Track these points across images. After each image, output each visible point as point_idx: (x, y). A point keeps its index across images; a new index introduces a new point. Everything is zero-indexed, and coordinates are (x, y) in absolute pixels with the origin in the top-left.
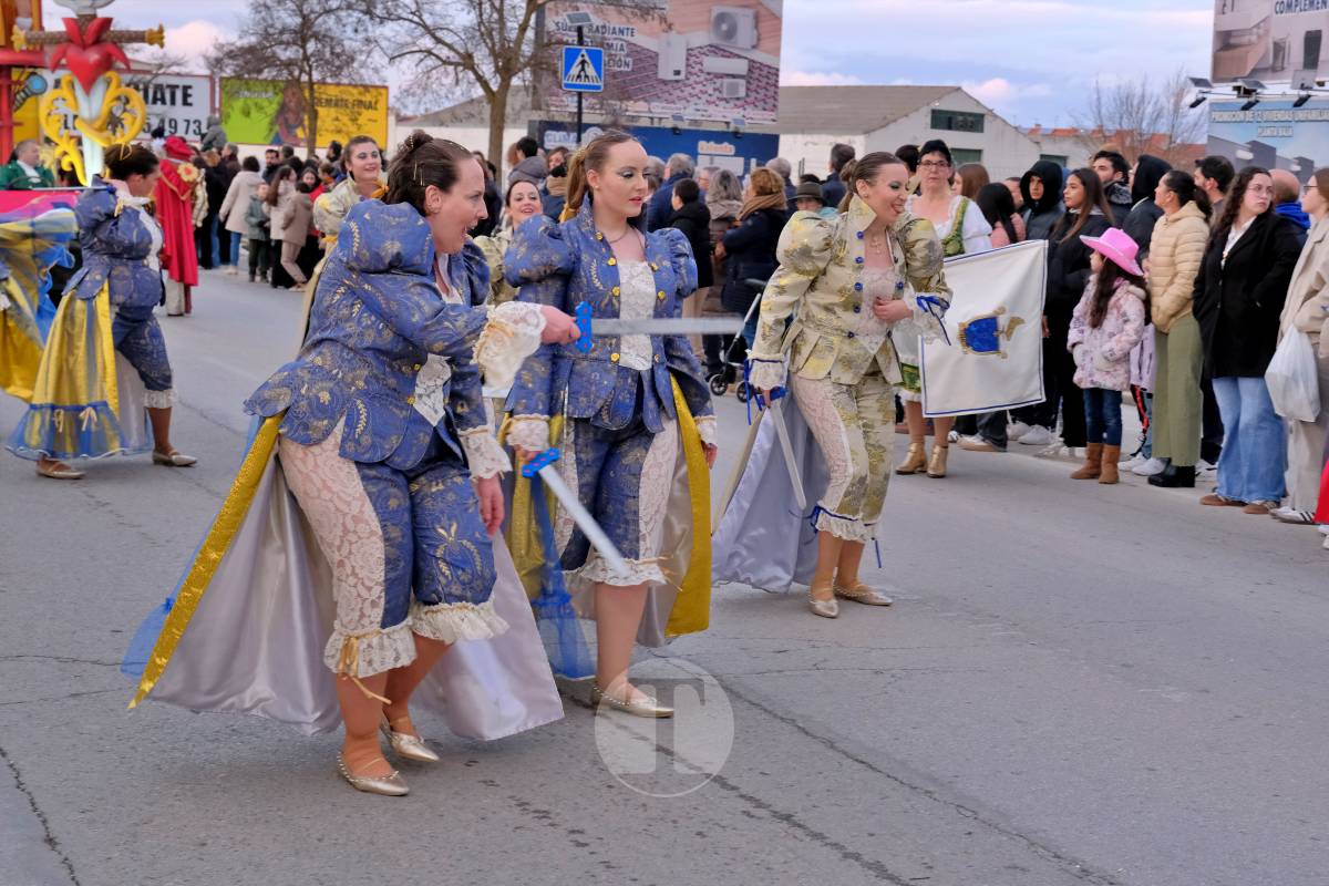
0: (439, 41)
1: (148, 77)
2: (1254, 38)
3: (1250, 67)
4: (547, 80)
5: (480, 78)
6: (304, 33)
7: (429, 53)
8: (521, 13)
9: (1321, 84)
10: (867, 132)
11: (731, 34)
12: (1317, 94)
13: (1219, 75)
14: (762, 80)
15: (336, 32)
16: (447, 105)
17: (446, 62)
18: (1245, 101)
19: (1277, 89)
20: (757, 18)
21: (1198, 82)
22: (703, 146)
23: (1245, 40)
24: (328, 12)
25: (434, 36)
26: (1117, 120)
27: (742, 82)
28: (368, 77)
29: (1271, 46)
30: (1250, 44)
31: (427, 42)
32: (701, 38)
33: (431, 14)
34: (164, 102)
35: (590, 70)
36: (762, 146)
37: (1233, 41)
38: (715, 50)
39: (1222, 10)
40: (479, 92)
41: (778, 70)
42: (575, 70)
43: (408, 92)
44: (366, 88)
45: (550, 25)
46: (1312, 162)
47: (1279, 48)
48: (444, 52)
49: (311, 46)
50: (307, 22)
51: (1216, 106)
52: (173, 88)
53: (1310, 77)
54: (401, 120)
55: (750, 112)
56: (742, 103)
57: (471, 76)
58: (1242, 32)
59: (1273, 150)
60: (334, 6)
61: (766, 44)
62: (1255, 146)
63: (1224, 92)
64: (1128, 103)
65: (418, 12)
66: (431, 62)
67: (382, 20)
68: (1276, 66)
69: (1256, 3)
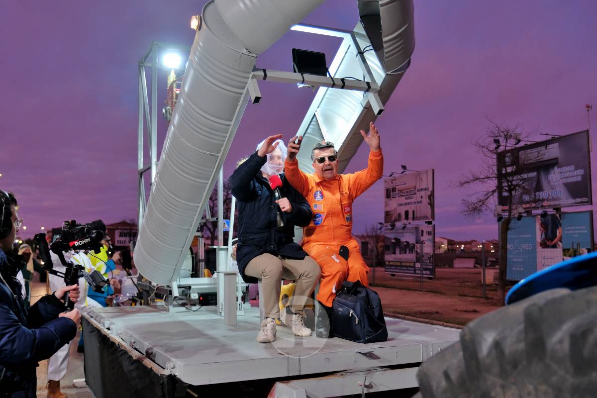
2: (393, 213)
3: (393, 220)
9: (410, 223)
12: (409, 226)
18: (391, 228)
19: (399, 225)
21: (380, 224)
23: (392, 213)
26: (371, 233)
29: (397, 215)
30: (393, 214)
37: (389, 213)
39: (385, 206)
46: (408, 242)
47: (399, 215)
53: (406, 222)
58: (390, 211)
59: (400, 240)
62: (395, 239)
68: (399, 219)
69: (393, 204)
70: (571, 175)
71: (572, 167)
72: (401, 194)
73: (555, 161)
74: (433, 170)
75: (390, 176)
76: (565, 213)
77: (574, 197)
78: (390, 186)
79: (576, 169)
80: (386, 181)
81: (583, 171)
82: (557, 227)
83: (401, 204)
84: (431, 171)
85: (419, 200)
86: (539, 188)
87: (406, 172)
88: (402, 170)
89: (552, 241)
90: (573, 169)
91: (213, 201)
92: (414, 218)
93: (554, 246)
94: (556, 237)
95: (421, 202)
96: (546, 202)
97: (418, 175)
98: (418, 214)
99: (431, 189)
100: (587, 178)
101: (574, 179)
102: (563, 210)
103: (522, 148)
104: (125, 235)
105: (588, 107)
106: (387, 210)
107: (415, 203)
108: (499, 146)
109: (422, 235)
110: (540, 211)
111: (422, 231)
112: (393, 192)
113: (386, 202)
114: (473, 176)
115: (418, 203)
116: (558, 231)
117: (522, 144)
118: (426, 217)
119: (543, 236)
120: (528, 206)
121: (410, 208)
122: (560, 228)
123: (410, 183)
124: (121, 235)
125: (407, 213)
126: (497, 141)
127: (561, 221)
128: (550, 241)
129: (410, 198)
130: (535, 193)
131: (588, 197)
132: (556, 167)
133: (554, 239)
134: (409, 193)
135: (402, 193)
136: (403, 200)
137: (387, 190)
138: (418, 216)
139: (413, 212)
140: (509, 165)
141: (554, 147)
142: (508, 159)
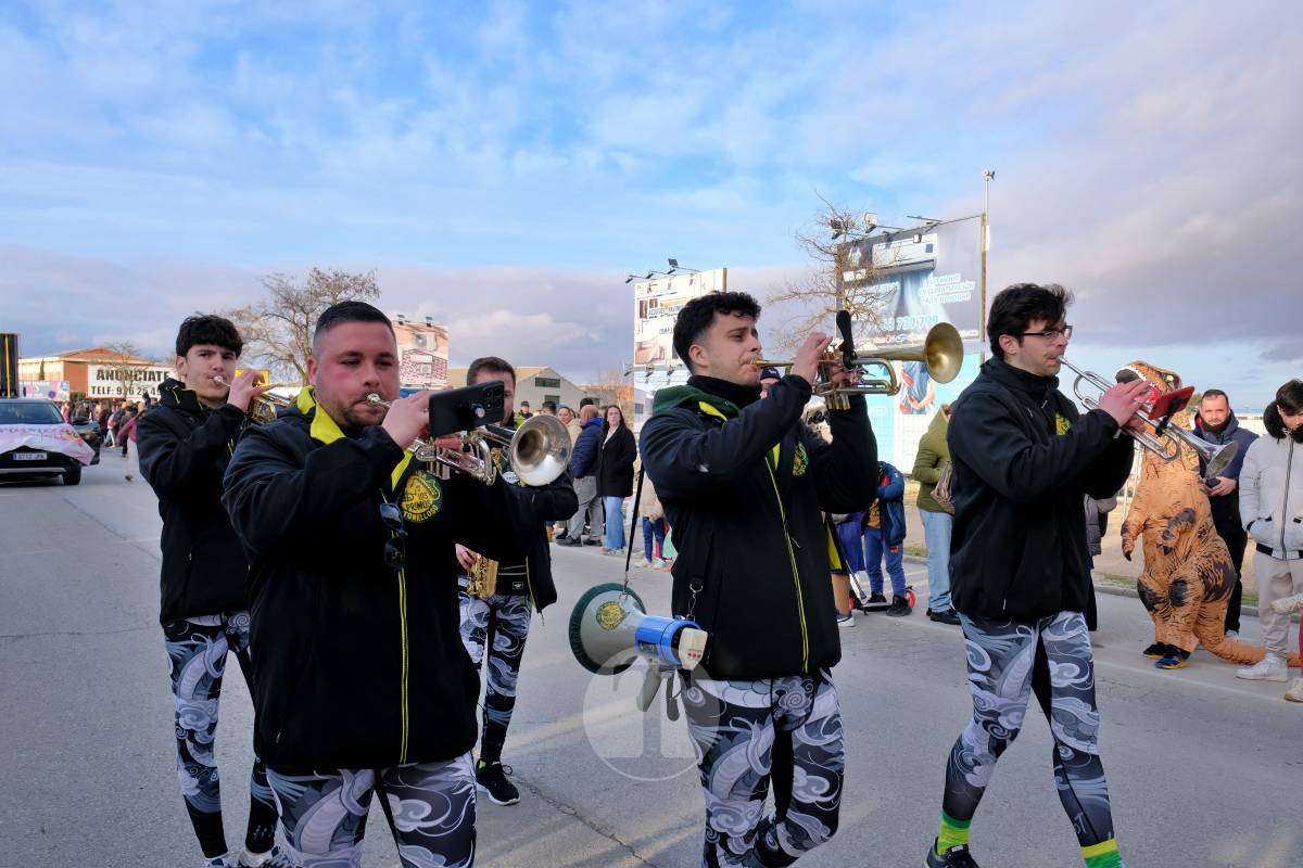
0: (276, 349)
1: (143, 368)
2: (651, 345)
3: (650, 358)
5: (298, 366)
7: (272, 355)
11: (424, 344)
14: (439, 366)
17: (281, 359)
18: (646, 373)
20: (436, 338)
23: (647, 345)
25: (274, 347)
27: (430, 366)
29: (658, 348)
30: (649, 347)
32: (410, 346)
33: (274, 336)
34: (154, 379)
37: (643, 346)
38: (416, 351)
47: (662, 350)
48: (280, 354)
52: (159, 373)
55: (434, 380)
56: (428, 375)
57: (293, 365)
58: (646, 342)
61: (441, 348)
66: (273, 358)
69: (652, 329)
70: (953, 288)
71: (957, 277)
72: (667, 311)
73: (929, 265)
74: (724, 270)
75: (649, 277)
78: (647, 297)
79: (963, 279)
80: (638, 287)
81: (973, 283)
82: (928, 379)
83: (666, 331)
84: (720, 272)
86: (901, 310)
87: (677, 272)
88: (670, 268)
89: (919, 402)
90: (959, 279)
91: (307, 314)
93: (921, 411)
94: (925, 395)
96: (912, 334)
100: (979, 297)
101: (961, 298)
103: (877, 240)
104: (110, 376)
105: (989, 174)
106: (638, 340)
112: (651, 307)
113: (637, 325)
114: (790, 289)
116: (929, 385)
117: (876, 233)
119: (905, 394)
120: (882, 340)
122: (933, 381)
123: (683, 293)
124: (100, 375)
126: (835, 224)
128: (916, 402)
130: (895, 318)
132: (932, 274)
133: (922, 399)
135: (667, 309)
137: (641, 303)
140: (855, 269)
141: (931, 238)
142: (856, 256)
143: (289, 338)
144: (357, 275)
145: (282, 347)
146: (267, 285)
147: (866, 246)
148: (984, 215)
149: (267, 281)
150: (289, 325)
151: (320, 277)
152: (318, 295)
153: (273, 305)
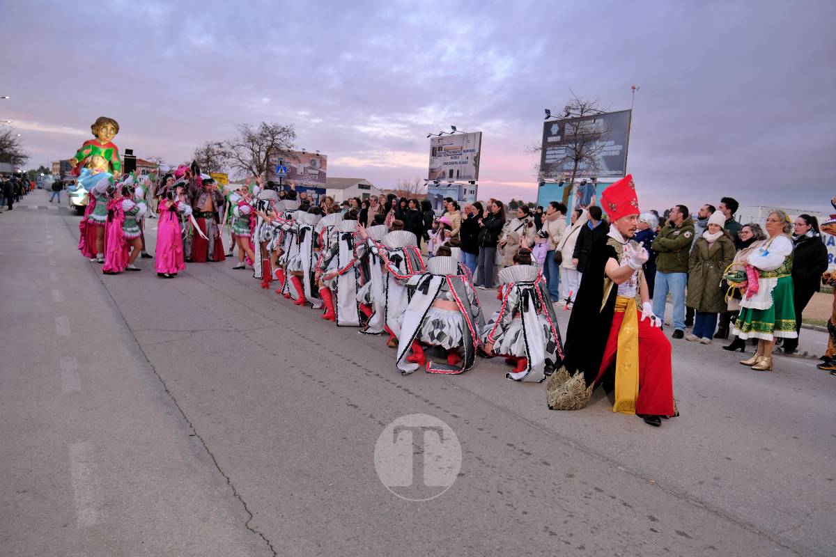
0: (243, 163)
2: (438, 170)
3: (437, 176)
4: (270, 173)
5: (254, 173)
6: (208, 160)
7: (241, 166)
8: (264, 157)
9: (454, 182)
10: (343, 189)
11: (315, 164)
12: (452, 184)
13: (430, 179)
14: (322, 176)
15: (216, 160)
16: (244, 178)
17: (245, 168)
18: (436, 185)
19: (444, 182)
20: (321, 161)
21: (426, 180)
22: (308, 190)
24: (214, 155)
25: (241, 161)
27: (317, 176)
28: (224, 172)
29: (442, 172)
30: (437, 172)
31: (241, 163)
32: (307, 165)
33: (241, 157)
35: (283, 171)
36: (323, 191)
37: (433, 171)
38: (311, 168)
39: (431, 164)
40: (253, 175)
41: (325, 174)
42: (280, 171)
43: (235, 175)
44: (224, 174)
45: (270, 160)
47: (444, 173)
48: (244, 166)
49: (210, 163)
50: (209, 158)
51: (429, 186)
53: (451, 180)
54: (231, 182)
55: (319, 183)
56: (318, 181)
57: (251, 172)
58: (435, 169)
60: (215, 153)
61: (323, 167)
62: (438, 195)
63: (431, 182)
64: (406, 186)
65: (238, 156)
66: (241, 168)
67: (229, 157)
68: (443, 177)
69: (439, 162)
70: (610, 148)
71: (612, 143)
72: (447, 153)
73: (598, 135)
74: (481, 133)
75: (440, 135)
76: (600, 183)
77: (611, 169)
78: (437, 145)
79: (615, 144)
80: (432, 140)
81: (621, 146)
82: (592, 195)
83: (446, 164)
85: (465, 160)
86: (580, 158)
87: (456, 133)
88: (452, 131)
90: (613, 144)
92: (458, 177)
94: (590, 203)
95: (466, 163)
96: (585, 171)
97: (465, 136)
98: (462, 174)
99: (477, 151)
100: (624, 154)
101: (613, 154)
102: (599, 180)
103: (569, 120)
105: (634, 88)
106: (432, 167)
107: (460, 163)
108: (549, 117)
109: (465, 193)
110: (580, 180)
111: (465, 190)
112: (439, 150)
113: (431, 160)
115: (463, 163)
116: (592, 199)
117: (570, 117)
118: (470, 177)
119: (579, 202)
120: (568, 174)
121: (455, 168)
122: (594, 196)
123: (457, 144)
125: (451, 172)
126: (548, 112)
127: (596, 190)
128: (584, 206)
129: (456, 158)
130: (576, 163)
131: (622, 170)
132: (598, 140)
134: (456, 153)
135: (447, 151)
136: (448, 159)
137: (433, 148)
138: (463, 175)
139: (458, 171)
140: (555, 135)
141: (600, 122)
142: (555, 129)
143: (250, 158)
144: (285, 126)
145: (245, 162)
146: (239, 130)
147: (561, 123)
148: (631, 110)
149: (239, 128)
150: (250, 151)
151: (266, 128)
152: (265, 136)
153: (242, 140)
